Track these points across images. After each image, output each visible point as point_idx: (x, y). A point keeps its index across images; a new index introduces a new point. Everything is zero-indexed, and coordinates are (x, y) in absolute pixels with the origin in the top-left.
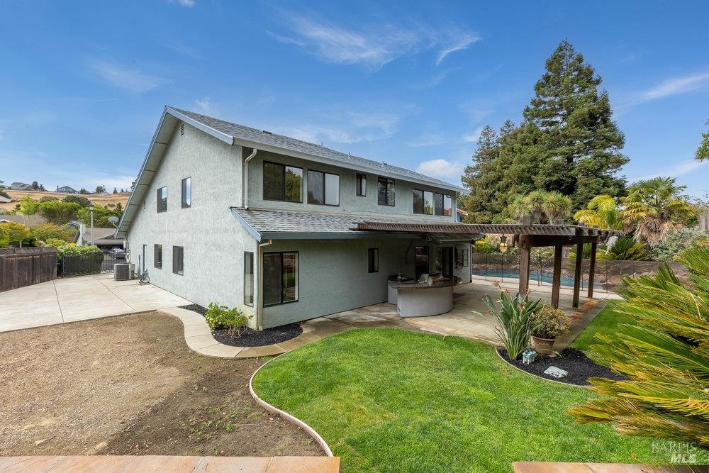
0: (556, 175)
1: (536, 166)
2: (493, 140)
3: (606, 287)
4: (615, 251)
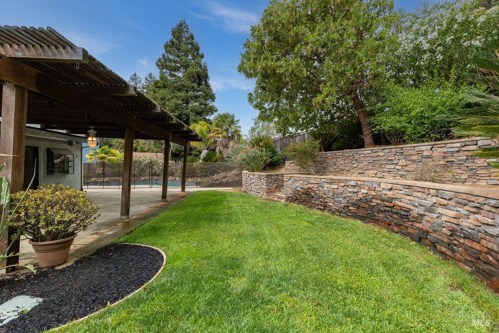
3: (198, 184)
4: (205, 160)
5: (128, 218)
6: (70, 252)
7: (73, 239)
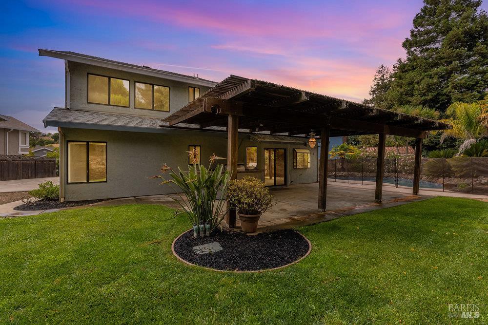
0: (430, 94)
1: (413, 89)
2: (387, 76)
3: (446, 186)
4: (468, 153)
5: (324, 211)
6: (258, 227)
7: (259, 217)
